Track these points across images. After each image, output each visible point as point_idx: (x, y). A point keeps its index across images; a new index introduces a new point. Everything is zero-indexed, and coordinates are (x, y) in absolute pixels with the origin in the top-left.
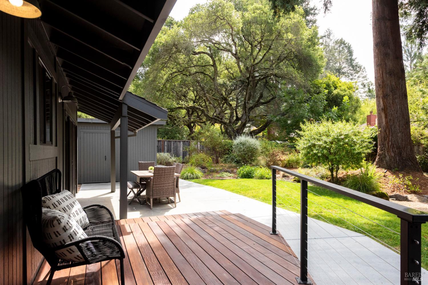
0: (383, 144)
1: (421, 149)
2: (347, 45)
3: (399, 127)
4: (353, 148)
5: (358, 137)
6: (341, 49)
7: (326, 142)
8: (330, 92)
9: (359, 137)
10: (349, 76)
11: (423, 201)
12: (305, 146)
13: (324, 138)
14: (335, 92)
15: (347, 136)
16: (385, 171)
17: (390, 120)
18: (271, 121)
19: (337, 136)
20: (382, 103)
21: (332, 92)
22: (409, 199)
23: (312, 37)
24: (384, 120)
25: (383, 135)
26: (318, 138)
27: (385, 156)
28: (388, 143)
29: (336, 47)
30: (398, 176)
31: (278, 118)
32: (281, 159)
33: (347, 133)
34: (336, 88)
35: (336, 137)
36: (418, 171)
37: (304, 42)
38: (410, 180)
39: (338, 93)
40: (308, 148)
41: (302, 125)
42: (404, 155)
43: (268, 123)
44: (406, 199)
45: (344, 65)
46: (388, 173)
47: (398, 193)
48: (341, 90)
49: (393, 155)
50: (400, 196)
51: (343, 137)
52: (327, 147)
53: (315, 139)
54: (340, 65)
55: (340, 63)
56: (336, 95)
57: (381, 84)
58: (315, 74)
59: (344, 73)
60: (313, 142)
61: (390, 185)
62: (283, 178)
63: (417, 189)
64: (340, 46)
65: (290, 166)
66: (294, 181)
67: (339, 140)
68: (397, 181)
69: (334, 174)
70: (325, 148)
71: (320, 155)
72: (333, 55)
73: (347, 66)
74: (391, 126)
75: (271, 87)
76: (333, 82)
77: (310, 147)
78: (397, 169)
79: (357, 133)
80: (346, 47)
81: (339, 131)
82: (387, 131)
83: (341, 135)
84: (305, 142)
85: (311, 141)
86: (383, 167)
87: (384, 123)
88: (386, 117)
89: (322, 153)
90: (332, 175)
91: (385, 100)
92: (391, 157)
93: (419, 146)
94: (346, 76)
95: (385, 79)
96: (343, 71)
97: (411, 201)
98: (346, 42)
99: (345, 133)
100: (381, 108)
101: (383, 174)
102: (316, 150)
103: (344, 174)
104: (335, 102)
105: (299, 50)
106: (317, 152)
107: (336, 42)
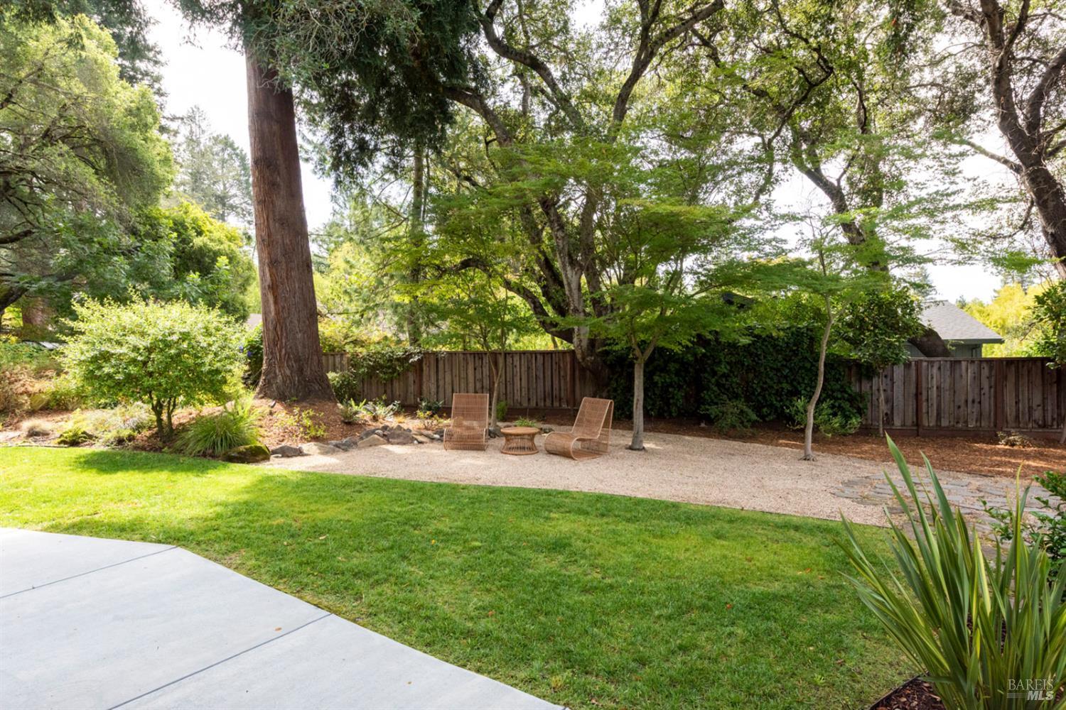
0: (272, 353)
1: (345, 362)
2: (238, 151)
3: (299, 321)
4: (199, 361)
5: (211, 340)
6: (226, 156)
7: (136, 349)
8: (185, 241)
9: (214, 339)
10: (244, 215)
11: (325, 453)
12: (83, 358)
13: (133, 340)
14: (198, 241)
15: (185, 336)
16: (272, 403)
17: (283, 308)
18: (24, 290)
19: (164, 335)
20: (268, 275)
21: (192, 241)
22: (305, 452)
23: (138, 109)
24: (272, 308)
25: (271, 336)
26: (118, 338)
27: (275, 376)
28: (280, 352)
29: (217, 149)
30: (290, 412)
31: (43, 283)
32: (30, 389)
33: (185, 330)
34: (200, 233)
35: (160, 337)
36: (330, 399)
37: (118, 114)
38: (311, 418)
39: (205, 245)
40: (91, 362)
41: (76, 307)
42: (308, 372)
43: (12, 295)
44: (299, 453)
45: (233, 191)
46: (278, 407)
47: (288, 444)
48: (212, 240)
49: (288, 372)
50: (289, 449)
51: (175, 338)
52: (140, 358)
53: (110, 340)
54: (225, 188)
55: (224, 185)
56: (201, 249)
57: (266, 238)
58: (149, 194)
59: (232, 207)
60: (106, 347)
61: (276, 430)
62: (30, 440)
63: (320, 433)
64: (223, 150)
65: (58, 405)
66: (59, 443)
67: (168, 345)
68: (290, 421)
69: (164, 417)
70: (134, 361)
71: (120, 377)
72: (209, 164)
73: (239, 193)
74: (285, 319)
75: (26, 203)
76: (195, 220)
77: (94, 360)
78: (295, 398)
79: (213, 331)
80: (237, 155)
81: (169, 324)
82: (278, 328)
83: (172, 334)
84: (85, 347)
85: (98, 346)
86: (270, 397)
87: (273, 314)
88: (276, 303)
89: (125, 373)
90: (160, 420)
91: (274, 270)
92: (284, 376)
93: (342, 355)
94: (238, 214)
95: (272, 230)
96: (231, 202)
97: (306, 455)
98: (236, 146)
99: (182, 330)
100: (267, 284)
101: (268, 410)
102: (113, 367)
103: (194, 415)
104: (199, 262)
105: (105, 129)
106: (112, 370)
107: (216, 140)
